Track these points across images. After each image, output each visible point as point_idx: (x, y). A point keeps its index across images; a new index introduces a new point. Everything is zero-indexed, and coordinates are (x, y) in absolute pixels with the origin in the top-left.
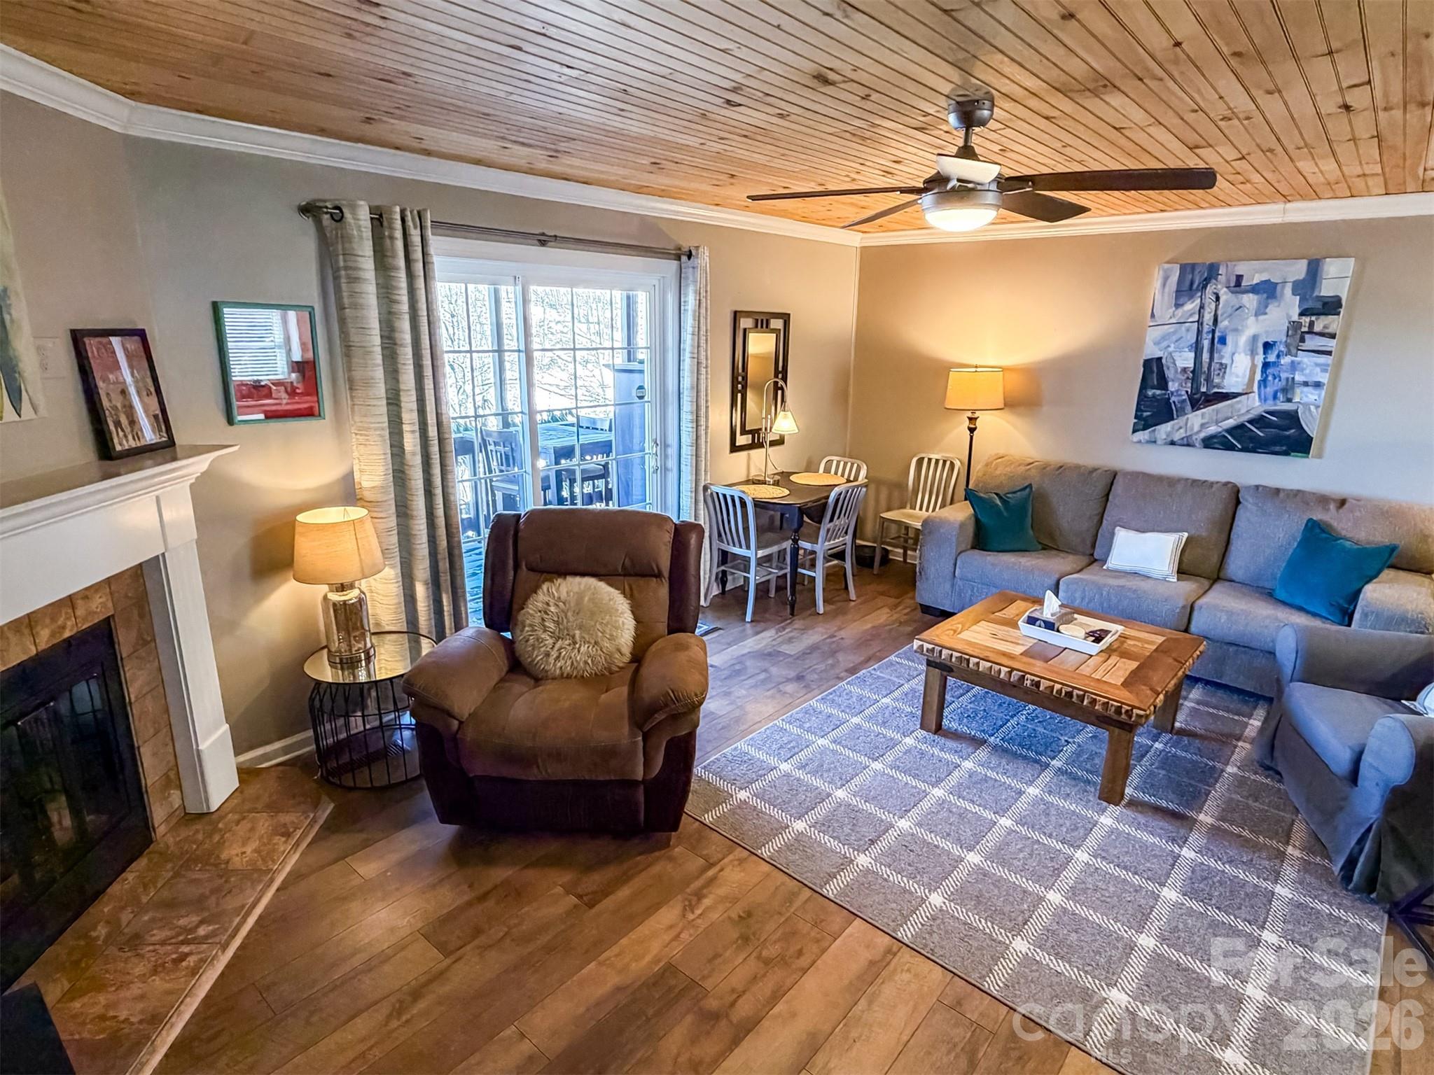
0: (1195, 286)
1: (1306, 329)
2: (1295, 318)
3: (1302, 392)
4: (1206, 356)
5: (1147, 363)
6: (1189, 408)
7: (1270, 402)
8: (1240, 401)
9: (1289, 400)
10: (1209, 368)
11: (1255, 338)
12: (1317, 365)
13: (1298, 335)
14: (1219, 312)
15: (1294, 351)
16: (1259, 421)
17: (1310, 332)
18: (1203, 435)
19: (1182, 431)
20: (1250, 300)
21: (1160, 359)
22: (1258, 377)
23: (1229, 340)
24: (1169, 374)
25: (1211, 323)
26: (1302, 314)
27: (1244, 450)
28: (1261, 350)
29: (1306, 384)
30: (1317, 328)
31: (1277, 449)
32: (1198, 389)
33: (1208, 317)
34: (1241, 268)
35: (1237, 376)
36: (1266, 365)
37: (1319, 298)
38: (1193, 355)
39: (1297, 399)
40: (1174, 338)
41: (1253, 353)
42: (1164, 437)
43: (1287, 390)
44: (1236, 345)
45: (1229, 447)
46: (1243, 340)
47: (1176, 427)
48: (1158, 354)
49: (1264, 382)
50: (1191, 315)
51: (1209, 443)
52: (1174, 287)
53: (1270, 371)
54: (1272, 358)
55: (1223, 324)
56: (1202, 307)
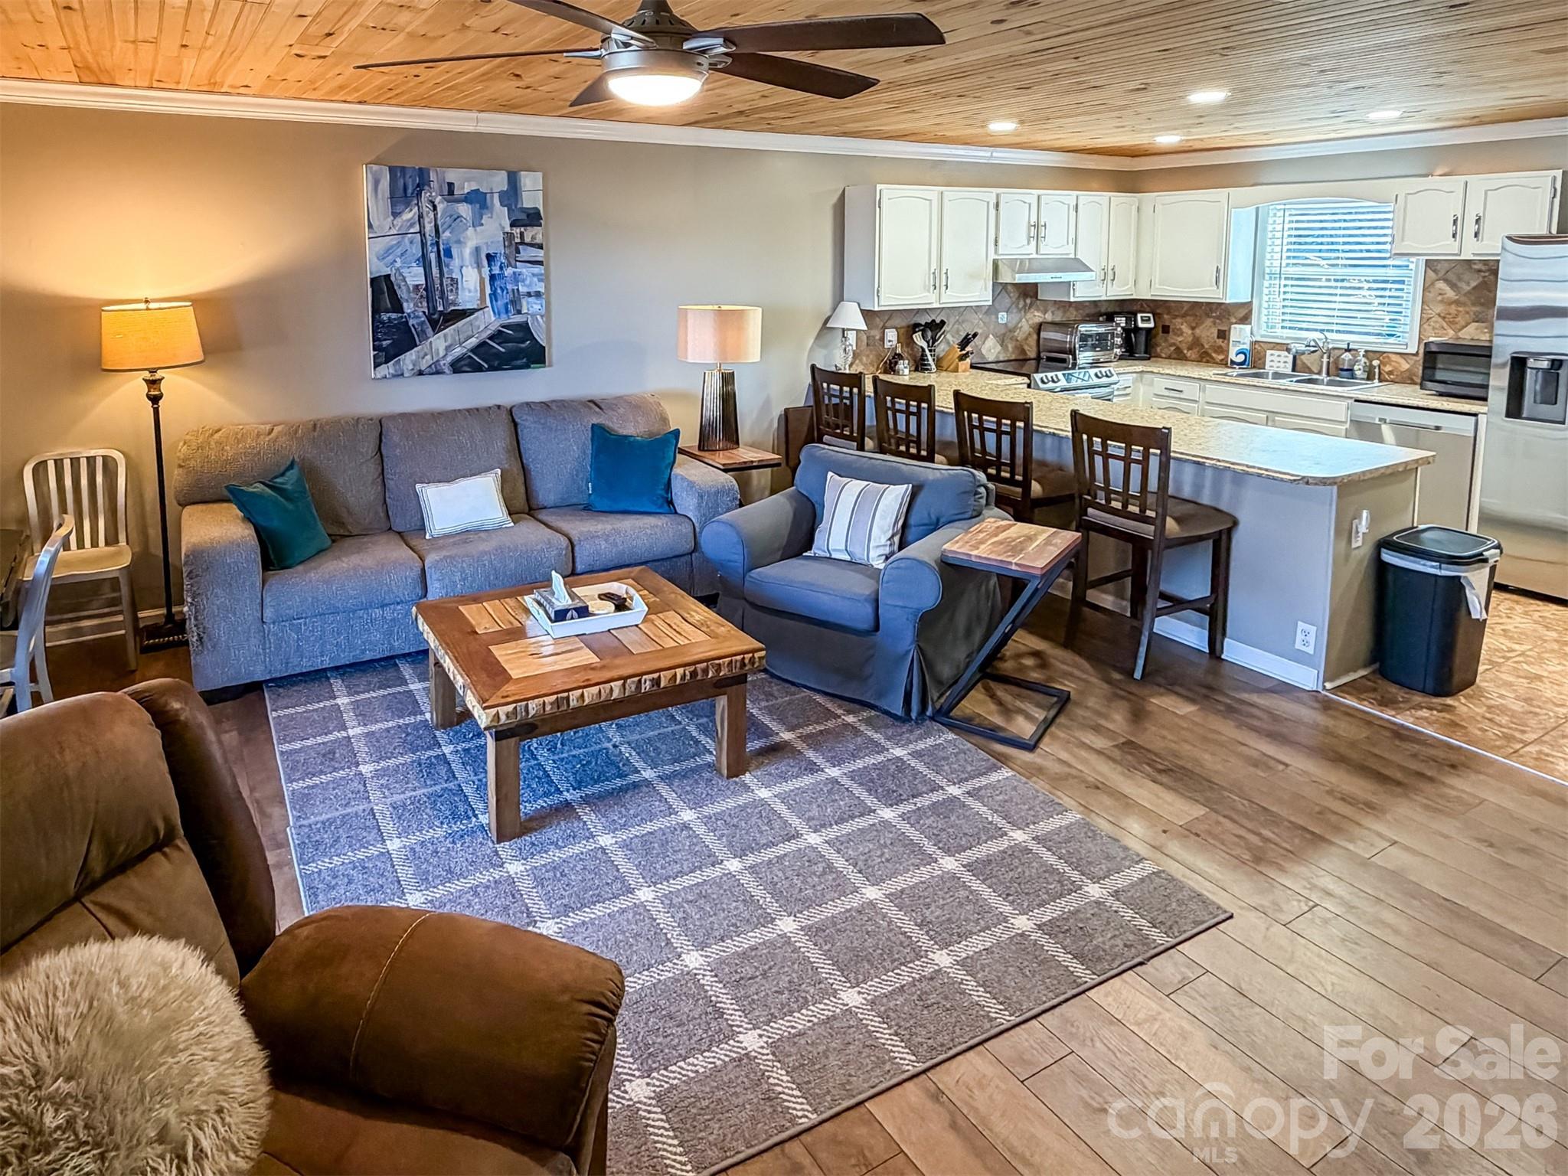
0: (410, 191)
1: (518, 240)
2: (508, 229)
3: (528, 303)
4: (435, 271)
5: (374, 281)
6: (429, 330)
7: (504, 316)
8: (477, 318)
9: (519, 312)
10: (441, 284)
11: (477, 249)
12: (534, 275)
13: (514, 245)
14: (439, 223)
15: (513, 262)
16: (497, 336)
17: (523, 243)
18: (449, 359)
19: (428, 357)
20: (464, 209)
21: (388, 276)
22: (488, 291)
23: (454, 252)
24: (402, 293)
25: (433, 234)
26: (512, 225)
27: (492, 368)
28: (485, 262)
29: (529, 294)
30: (528, 240)
31: (519, 362)
32: (435, 308)
33: (429, 228)
34: (452, 176)
35: (470, 291)
36: (492, 277)
37: (523, 210)
38: (421, 270)
39: (524, 311)
40: (399, 251)
41: (479, 266)
42: (411, 367)
43: (515, 302)
44: (462, 259)
45: (477, 368)
46: (467, 252)
47: (422, 354)
48: (386, 271)
49: (494, 296)
50: (412, 225)
51: (457, 367)
52: (388, 194)
53: (497, 283)
54: (496, 271)
55: (446, 235)
56: (421, 217)
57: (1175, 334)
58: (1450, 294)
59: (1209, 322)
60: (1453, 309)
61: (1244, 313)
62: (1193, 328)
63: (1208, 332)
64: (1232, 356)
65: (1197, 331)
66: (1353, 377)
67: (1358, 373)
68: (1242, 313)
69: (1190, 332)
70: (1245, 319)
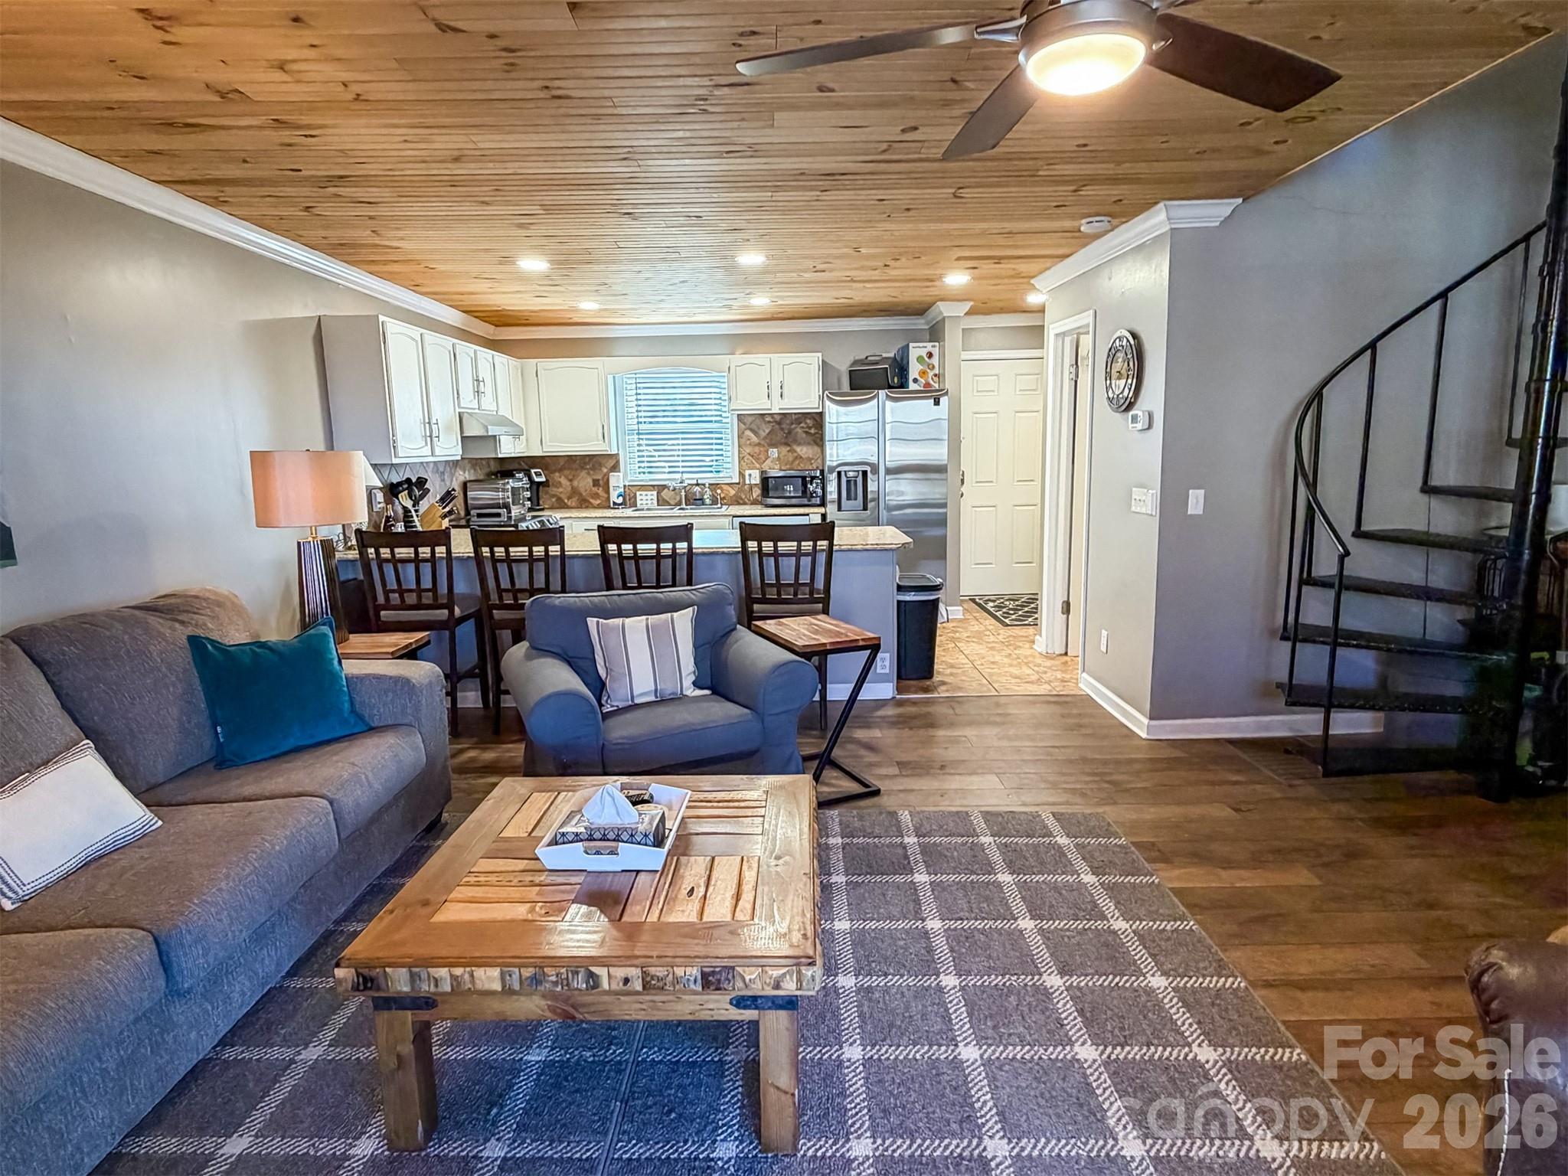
57: (556, 487)
58: (755, 439)
59: (583, 473)
60: (757, 449)
61: (612, 462)
62: (571, 480)
63: (584, 482)
64: (614, 497)
65: (575, 483)
66: (703, 504)
67: (708, 501)
68: (611, 463)
69: (568, 483)
70: (615, 468)
